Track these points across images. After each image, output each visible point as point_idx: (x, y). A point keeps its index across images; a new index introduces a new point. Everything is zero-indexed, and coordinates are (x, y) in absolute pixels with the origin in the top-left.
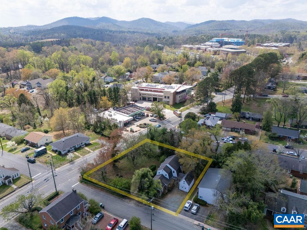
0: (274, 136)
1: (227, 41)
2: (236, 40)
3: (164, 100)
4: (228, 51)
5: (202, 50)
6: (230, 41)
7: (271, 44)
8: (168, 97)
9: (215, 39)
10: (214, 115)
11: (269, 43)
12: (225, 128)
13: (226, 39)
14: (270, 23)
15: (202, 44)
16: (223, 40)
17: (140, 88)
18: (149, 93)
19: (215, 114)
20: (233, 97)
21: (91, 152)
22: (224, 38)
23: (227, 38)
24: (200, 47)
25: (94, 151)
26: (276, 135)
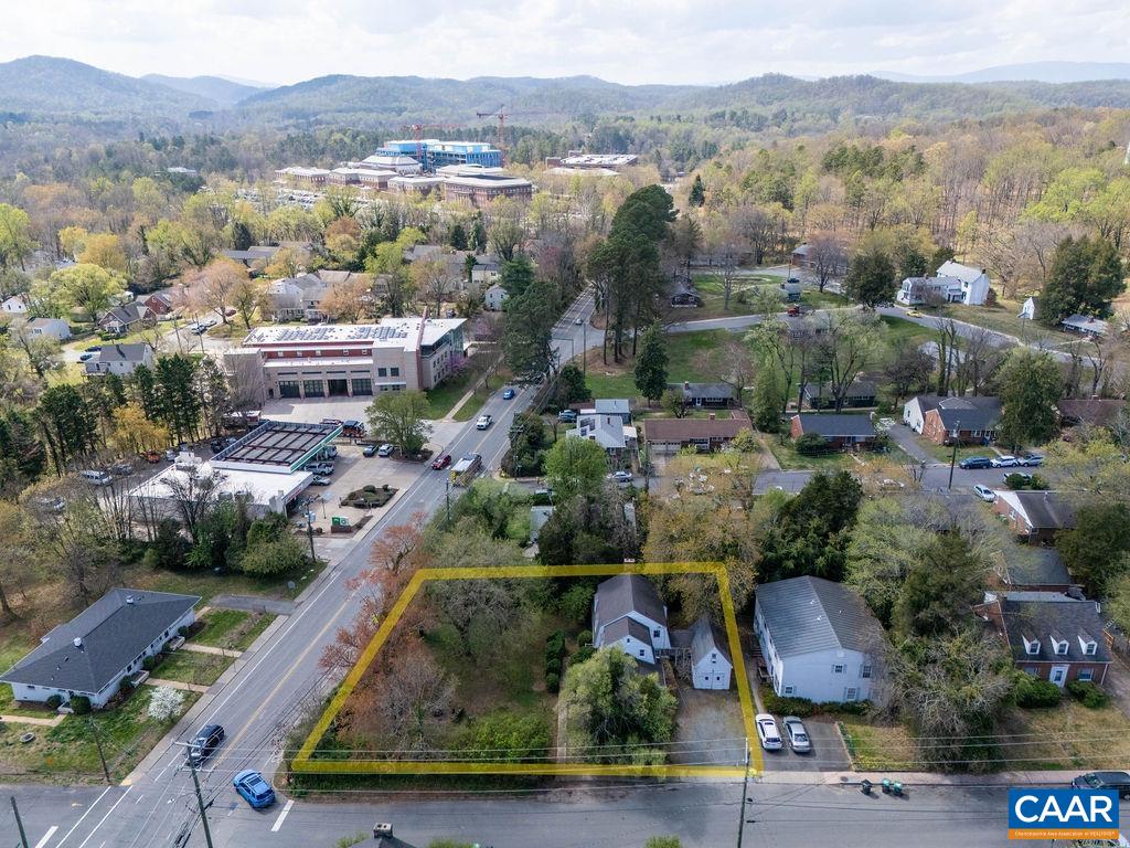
0: (814, 443)
1: (439, 149)
2: (469, 147)
3: (378, 382)
4: (473, 187)
5: (367, 183)
6: (448, 149)
7: (585, 157)
8: (395, 372)
9: (394, 145)
10: (594, 411)
11: (578, 155)
12: (662, 448)
13: (435, 145)
14: (533, 90)
15: (350, 164)
16: (425, 146)
17: (263, 350)
18: (307, 363)
19: (593, 406)
20: (603, 340)
21: (234, 660)
22: (428, 142)
23: (437, 141)
24: (356, 174)
25: (243, 650)
26: (819, 439)
